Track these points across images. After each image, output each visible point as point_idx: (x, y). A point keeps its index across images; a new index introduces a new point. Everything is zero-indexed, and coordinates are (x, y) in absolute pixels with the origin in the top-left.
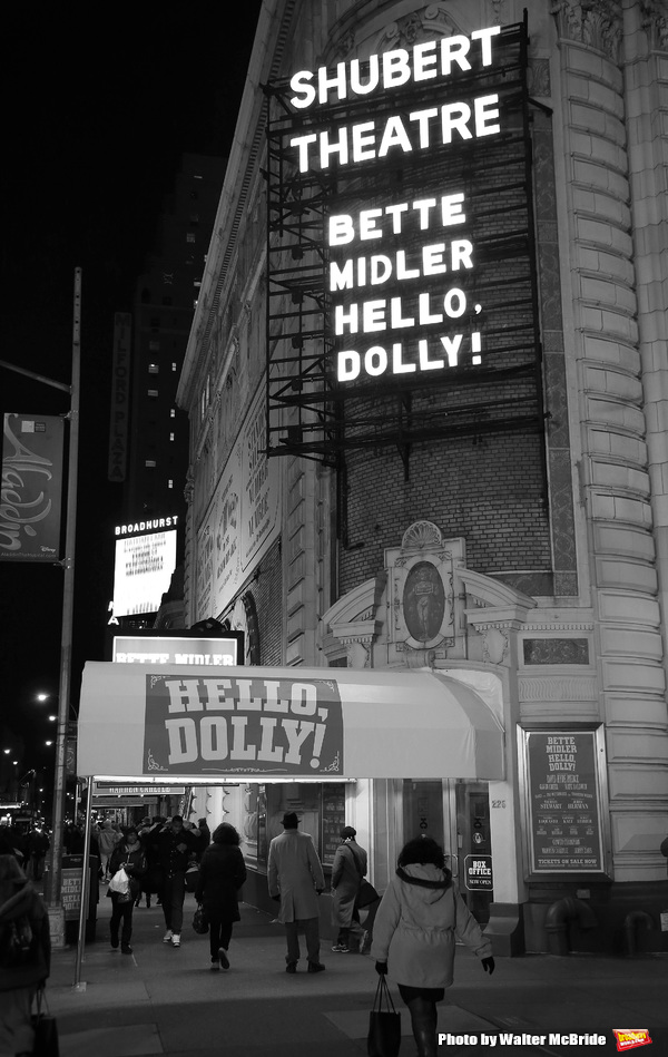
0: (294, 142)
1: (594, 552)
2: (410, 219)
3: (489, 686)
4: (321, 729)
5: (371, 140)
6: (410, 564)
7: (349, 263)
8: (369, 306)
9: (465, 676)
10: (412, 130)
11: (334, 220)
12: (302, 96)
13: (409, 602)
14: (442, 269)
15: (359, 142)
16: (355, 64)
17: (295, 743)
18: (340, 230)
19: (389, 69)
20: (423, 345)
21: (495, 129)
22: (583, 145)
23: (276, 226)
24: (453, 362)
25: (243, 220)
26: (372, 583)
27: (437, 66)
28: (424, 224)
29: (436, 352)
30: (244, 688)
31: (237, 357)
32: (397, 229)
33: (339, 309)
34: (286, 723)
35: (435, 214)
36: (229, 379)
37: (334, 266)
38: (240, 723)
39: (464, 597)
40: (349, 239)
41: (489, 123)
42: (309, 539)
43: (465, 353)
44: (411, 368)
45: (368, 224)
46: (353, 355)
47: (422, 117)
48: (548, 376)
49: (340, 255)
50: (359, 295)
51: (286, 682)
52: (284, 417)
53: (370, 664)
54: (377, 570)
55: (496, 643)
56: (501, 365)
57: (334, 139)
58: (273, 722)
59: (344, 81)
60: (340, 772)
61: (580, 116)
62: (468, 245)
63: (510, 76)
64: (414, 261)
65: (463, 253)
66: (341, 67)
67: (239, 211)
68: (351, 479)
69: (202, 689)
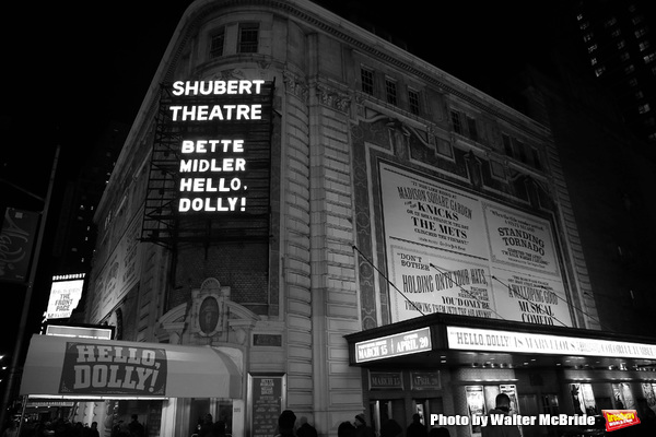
0: (171, 108)
1: (287, 297)
2: (220, 147)
3: (236, 355)
4: (156, 372)
5: (206, 113)
6: (204, 297)
7: (190, 161)
8: (197, 180)
9: (226, 350)
10: (224, 112)
11: (185, 143)
12: (178, 91)
13: (202, 315)
14: (232, 169)
15: (200, 113)
16: (202, 83)
17: (142, 379)
18: (187, 146)
19: (217, 87)
20: (220, 200)
21: (259, 118)
22: (293, 131)
23: (156, 141)
24: (233, 209)
26: (185, 305)
27: (238, 90)
28: (225, 150)
29: (225, 204)
30: (119, 352)
31: (127, 201)
32: (213, 150)
33: (183, 180)
34: (138, 369)
35: (230, 147)
36: (121, 211)
37: (183, 162)
38: (115, 368)
39: (228, 313)
40: (192, 150)
41: (257, 115)
42: (155, 284)
43: (238, 205)
44: (213, 209)
45: (200, 146)
46: (188, 201)
47: (229, 108)
48: (272, 220)
49: (187, 157)
50: (193, 175)
51: (140, 349)
52: (151, 224)
53: (181, 343)
54: (188, 299)
55: (242, 336)
56: (252, 213)
57: (190, 110)
58: (132, 368)
59: (198, 88)
60: (164, 395)
61: (292, 120)
62: (244, 162)
63: (266, 100)
64: (219, 164)
65: (241, 164)
66: (196, 83)
68: (179, 257)
69: (96, 351)
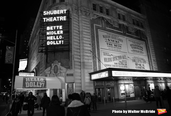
0: (44, 18)
1: (74, 64)
2: (56, 28)
3: (63, 79)
4: (44, 83)
5: (52, 19)
6: (54, 65)
7: (49, 32)
8: (51, 37)
9: (60, 78)
10: (57, 19)
11: (48, 27)
12: (45, 14)
13: (54, 69)
14: (59, 34)
15: (51, 19)
16: (51, 11)
17: (41, 85)
18: (48, 28)
19: (55, 12)
20: (57, 41)
21: (66, 20)
22: (75, 22)
23: (41, 27)
24: (60, 43)
25: (37, 26)
26: (50, 67)
27: (60, 13)
29: (58, 42)
30: (35, 79)
31: (36, 41)
32: (55, 29)
33: (48, 37)
34: (40, 83)
35: (59, 28)
36: (34, 43)
37: (47, 32)
38: (34, 83)
39: (60, 69)
40: (49, 29)
41: (65, 19)
42: (43, 62)
43: (61, 43)
44: (55, 44)
45: (51, 28)
46: (49, 42)
47: (58, 17)
48: (70, 46)
49: (48, 31)
50: (50, 35)
51: (40, 78)
52: (41, 48)
53: (50, 76)
54: (51, 66)
55: (64, 74)
56: (65, 44)
57: (48, 19)
58: (38, 83)
59: (50, 13)
60: (46, 88)
61: (74, 20)
62: (62, 31)
63: (67, 15)
64: (56, 32)
65: (62, 32)
66: (49, 11)
67: (37, 25)
68: (48, 56)
69: (30, 79)
